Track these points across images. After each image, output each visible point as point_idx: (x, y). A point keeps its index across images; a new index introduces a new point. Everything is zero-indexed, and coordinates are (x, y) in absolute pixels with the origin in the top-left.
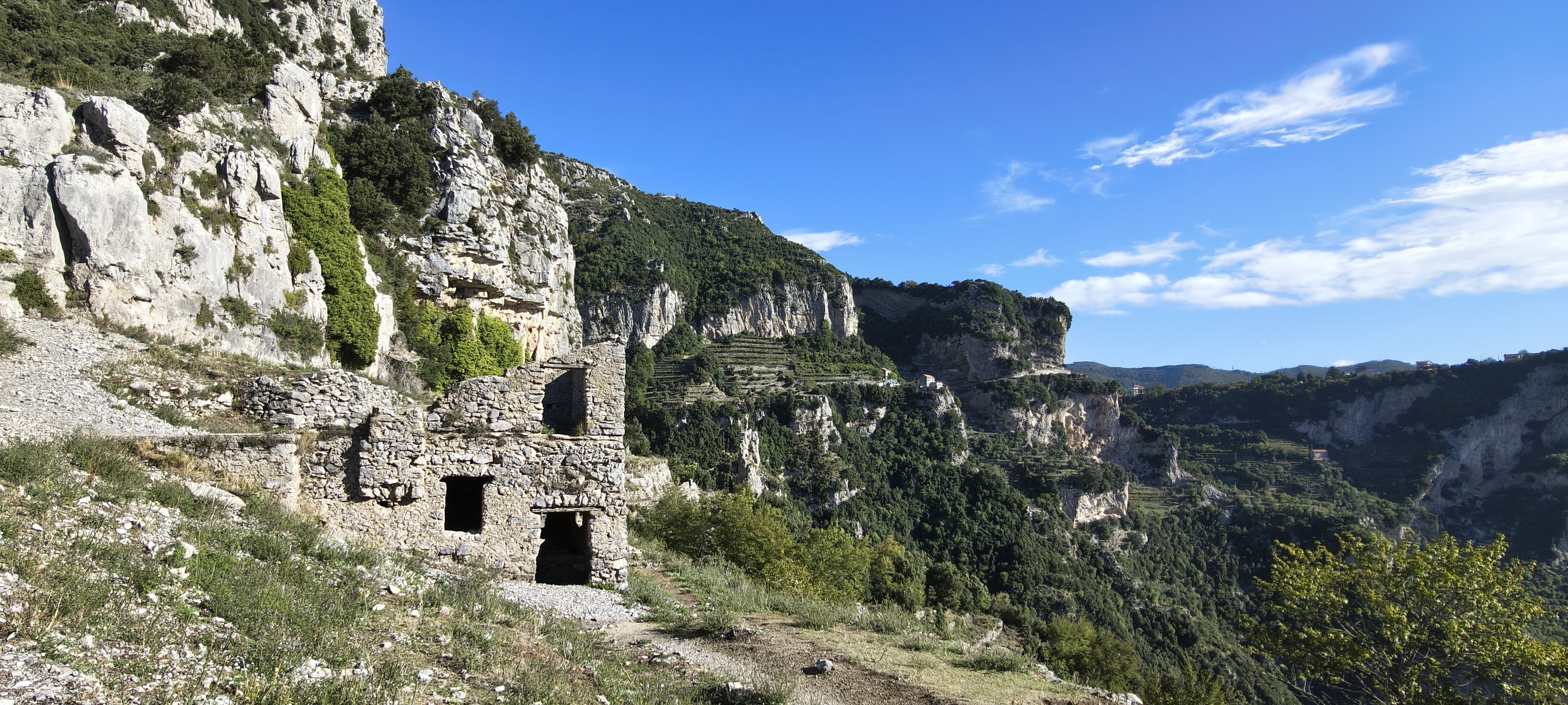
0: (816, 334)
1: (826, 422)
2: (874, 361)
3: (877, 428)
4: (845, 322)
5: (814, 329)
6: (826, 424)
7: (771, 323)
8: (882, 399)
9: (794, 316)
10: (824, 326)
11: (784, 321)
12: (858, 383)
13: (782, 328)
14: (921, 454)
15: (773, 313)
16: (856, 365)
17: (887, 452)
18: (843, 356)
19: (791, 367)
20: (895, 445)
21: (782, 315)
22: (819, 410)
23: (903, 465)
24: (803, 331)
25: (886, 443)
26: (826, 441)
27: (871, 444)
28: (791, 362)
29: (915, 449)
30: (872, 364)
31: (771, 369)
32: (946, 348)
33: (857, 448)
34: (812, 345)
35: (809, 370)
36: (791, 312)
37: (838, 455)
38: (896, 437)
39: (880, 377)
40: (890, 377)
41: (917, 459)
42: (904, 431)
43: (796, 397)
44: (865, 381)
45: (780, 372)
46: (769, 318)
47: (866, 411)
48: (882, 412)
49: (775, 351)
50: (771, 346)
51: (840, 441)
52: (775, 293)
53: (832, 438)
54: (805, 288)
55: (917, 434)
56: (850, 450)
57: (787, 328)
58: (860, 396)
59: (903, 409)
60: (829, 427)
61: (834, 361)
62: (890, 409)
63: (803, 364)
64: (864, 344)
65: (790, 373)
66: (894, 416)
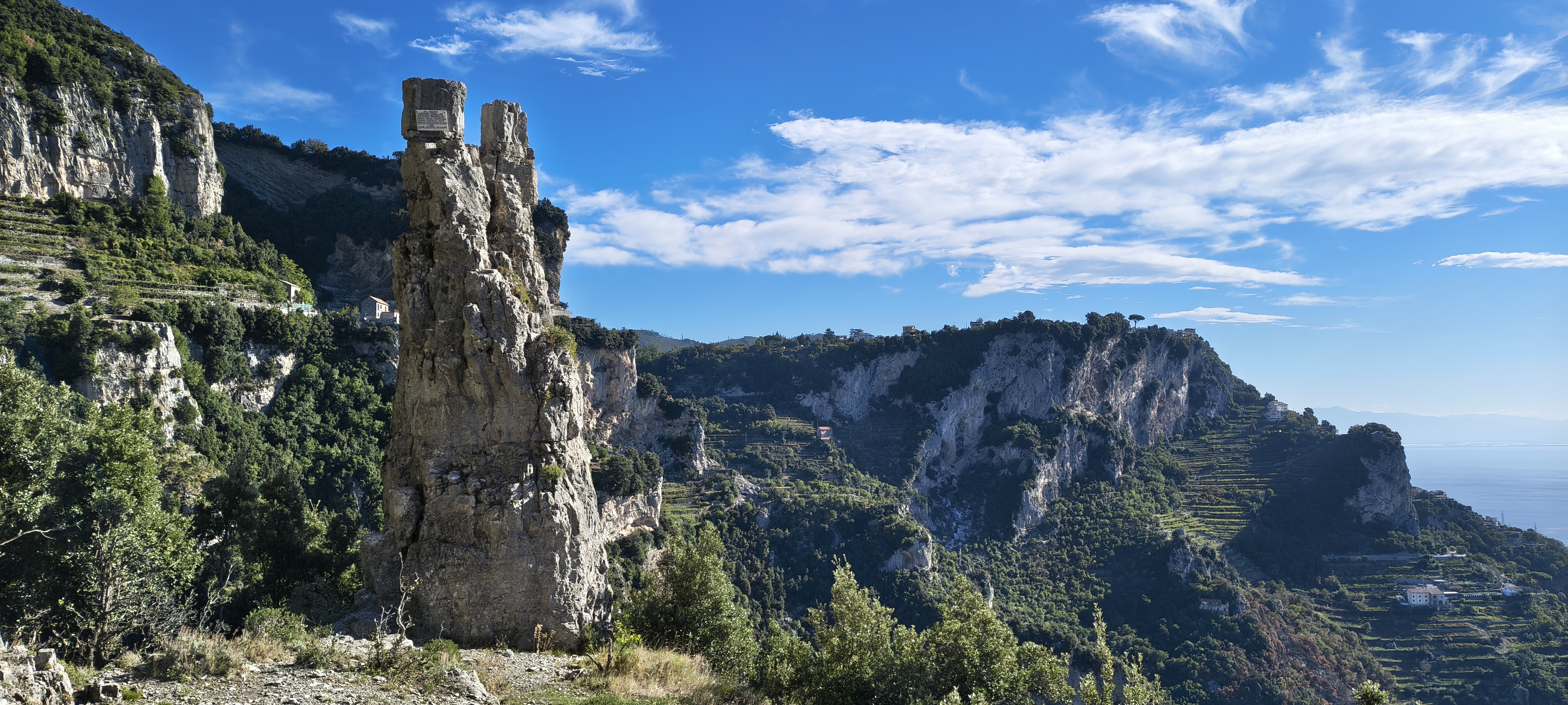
0: (134, 202)
1: (168, 381)
2: (265, 267)
3: (276, 395)
4: (201, 187)
5: (129, 192)
6: (168, 385)
7: (21, 165)
8: (290, 338)
9: (80, 160)
10: (154, 188)
11: (55, 165)
12: (236, 304)
13: (50, 181)
14: (370, 442)
15: (27, 145)
16: (228, 271)
17: (301, 440)
18: (199, 251)
19: (77, 262)
20: (317, 427)
21: (51, 152)
22: (152, 354)
23: (336, 466)
24: (103, 193)
25: (298, 422)
26: (169, 419)
27: (268, 426)
28: (74, 252)
29: (358, 434)
30: (262, 271)
31: (24, 264)
32: (384, 263)
33: (237, 434)
34: (124, 224)
35: (122, 272)
36: (74, 150)
37: (198, 450)
38: (318, 410)
39: (281, 297)
40: (299, 298)
41: (365, 452)
42: (334, 399)
43: (97, 323)
44: (250, 303)
45: (46, 272)
46: (17, 152)
47: (254, 361)
48: (287, 363)
49: (34, 226)
50: (20, 215)
51: (199, 420)
52: (34, 102)
53: (182, 414)
54: (109, 103)
55: (360, 405)
56: (224, 439)
57: (63, 181)
58: (243, 331)
59: (331, 357)
60: (174, 391)
61: (178, 260)
62: (304, 357)
63: (104, 258)
64: (242, 234)
65: (76, 276)
66: (313, 371)
